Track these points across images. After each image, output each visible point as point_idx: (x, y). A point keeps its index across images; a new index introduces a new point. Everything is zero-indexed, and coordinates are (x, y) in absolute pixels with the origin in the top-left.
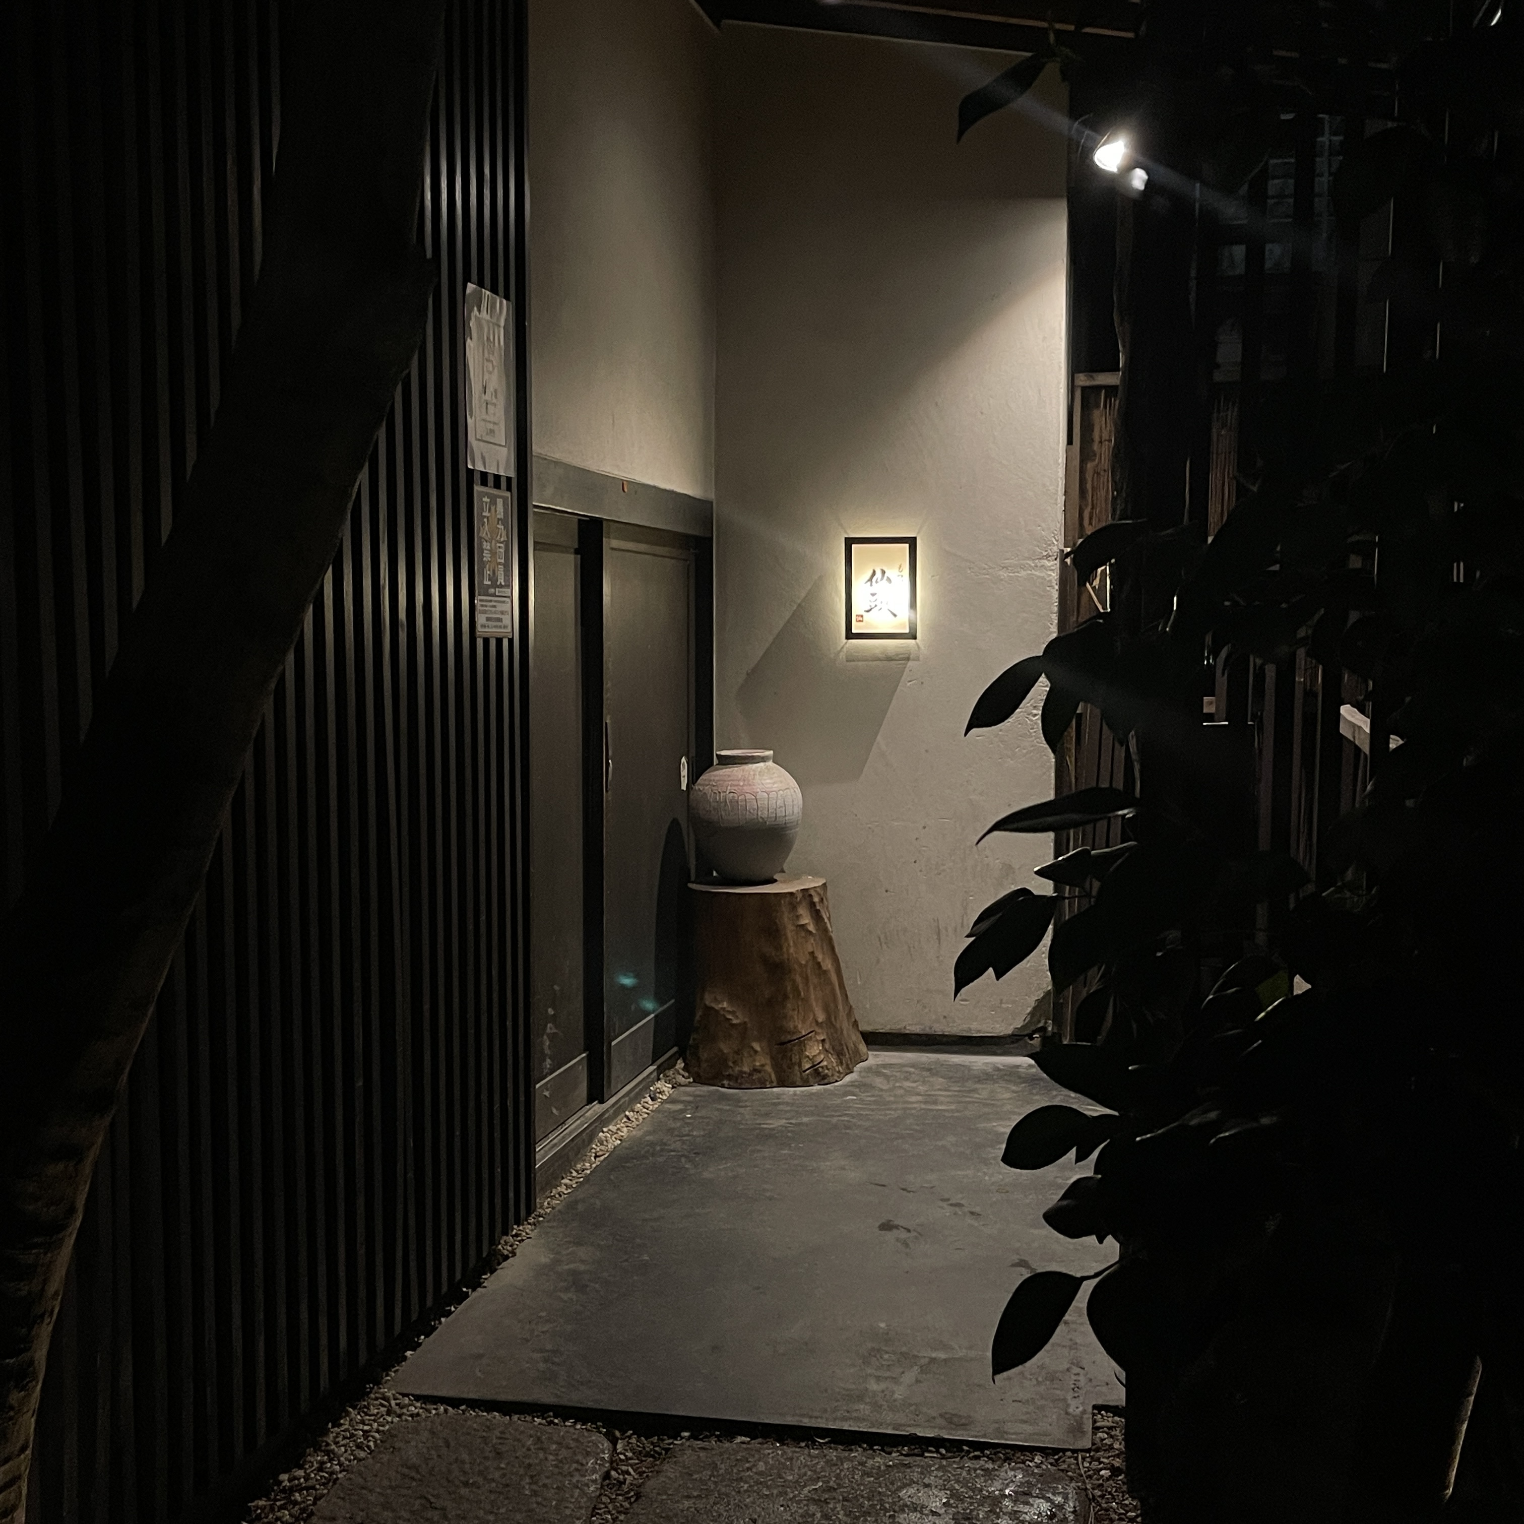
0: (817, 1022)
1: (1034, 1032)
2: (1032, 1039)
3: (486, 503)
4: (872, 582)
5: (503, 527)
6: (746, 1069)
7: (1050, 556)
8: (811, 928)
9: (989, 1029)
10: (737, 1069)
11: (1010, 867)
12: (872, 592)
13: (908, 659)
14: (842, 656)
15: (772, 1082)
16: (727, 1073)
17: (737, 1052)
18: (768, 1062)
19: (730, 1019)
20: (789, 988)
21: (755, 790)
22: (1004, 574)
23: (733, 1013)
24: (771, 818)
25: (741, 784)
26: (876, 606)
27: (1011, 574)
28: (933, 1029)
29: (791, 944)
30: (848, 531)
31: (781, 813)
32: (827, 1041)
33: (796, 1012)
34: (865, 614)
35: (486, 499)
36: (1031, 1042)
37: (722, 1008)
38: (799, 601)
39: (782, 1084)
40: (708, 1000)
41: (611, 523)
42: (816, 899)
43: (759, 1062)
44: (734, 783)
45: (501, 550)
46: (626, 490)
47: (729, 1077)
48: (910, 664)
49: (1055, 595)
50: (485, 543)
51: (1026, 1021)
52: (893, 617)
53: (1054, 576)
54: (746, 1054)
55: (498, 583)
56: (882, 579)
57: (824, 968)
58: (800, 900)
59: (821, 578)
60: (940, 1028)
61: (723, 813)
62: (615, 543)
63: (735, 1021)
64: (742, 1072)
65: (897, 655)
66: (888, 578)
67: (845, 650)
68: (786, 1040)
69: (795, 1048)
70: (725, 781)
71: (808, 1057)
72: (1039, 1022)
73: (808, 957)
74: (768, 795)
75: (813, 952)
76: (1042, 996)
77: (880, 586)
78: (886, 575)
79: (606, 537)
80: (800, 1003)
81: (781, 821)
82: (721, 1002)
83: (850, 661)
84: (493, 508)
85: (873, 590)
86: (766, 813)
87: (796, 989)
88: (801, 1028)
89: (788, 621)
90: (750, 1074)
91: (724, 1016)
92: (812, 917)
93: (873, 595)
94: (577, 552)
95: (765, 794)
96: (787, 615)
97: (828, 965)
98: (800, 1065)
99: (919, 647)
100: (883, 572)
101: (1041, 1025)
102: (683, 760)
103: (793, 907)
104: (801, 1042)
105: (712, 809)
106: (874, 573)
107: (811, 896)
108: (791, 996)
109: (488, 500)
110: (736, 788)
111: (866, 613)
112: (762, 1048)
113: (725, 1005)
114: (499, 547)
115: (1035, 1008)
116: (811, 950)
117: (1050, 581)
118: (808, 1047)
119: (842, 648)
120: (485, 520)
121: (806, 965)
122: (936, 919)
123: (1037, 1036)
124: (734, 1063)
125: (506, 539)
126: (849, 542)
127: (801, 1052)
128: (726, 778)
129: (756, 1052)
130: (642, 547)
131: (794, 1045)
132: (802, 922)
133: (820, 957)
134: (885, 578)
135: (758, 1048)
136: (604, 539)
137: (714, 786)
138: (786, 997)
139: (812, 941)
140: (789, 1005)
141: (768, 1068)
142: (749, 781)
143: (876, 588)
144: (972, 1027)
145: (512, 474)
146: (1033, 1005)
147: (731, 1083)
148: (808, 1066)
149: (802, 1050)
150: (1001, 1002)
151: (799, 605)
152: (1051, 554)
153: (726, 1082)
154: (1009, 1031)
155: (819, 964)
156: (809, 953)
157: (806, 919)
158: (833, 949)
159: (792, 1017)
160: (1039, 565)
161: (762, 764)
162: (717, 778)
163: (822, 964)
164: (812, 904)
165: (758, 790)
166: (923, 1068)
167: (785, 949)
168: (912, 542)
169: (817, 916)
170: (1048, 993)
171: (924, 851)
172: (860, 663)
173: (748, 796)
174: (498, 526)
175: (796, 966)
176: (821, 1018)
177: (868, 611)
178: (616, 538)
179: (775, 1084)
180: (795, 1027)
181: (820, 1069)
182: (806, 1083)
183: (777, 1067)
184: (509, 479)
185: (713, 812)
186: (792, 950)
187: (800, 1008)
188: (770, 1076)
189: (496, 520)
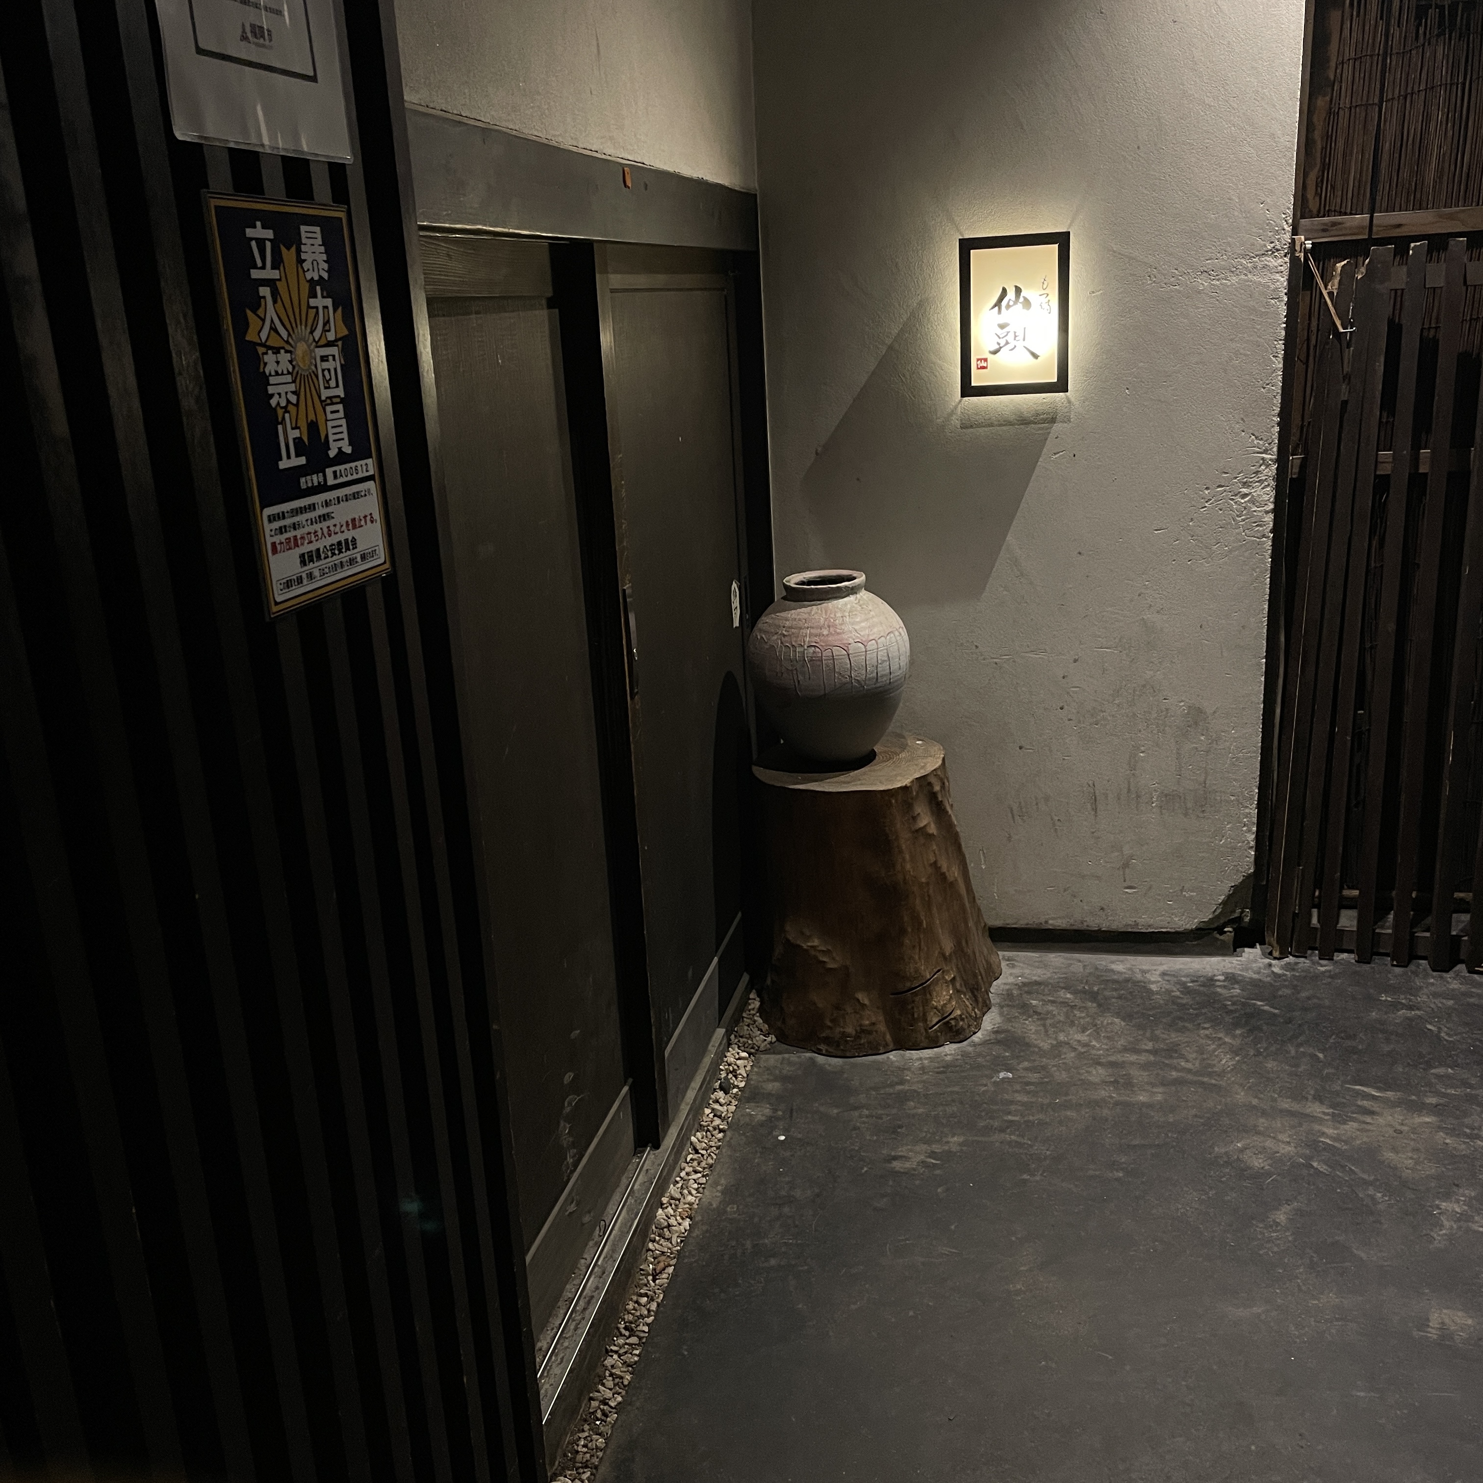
0: (944, 955)
1: (1225, 925)
2: (1222, 933)
3: (261, 242)
4: (1000, 309)
5: (329, 302)
6: (850, 1030)
7: (1278, 250)
8: (933, 829)
9: (1165, 924)
10: (838, 1030)
11: (1200, 711)
12: (1001, 322)
13: (1053, 420)
14: (955, 421)
15: (887, 1045)
16: (824, 1035)
17: (837, 1007)
18: (881, 1018)
19: (824, 962)
20: (906, 919)
21: (845, 642)
22: (1203, 283)
23: (827, 952)
24: (870, 679)
25: (825, 632)
26: (1007, 343)
27: (1214, 282)
28: (1085, 924)
29: (907, 857)
30: (962, 228)
31: (883, 669)
32: (958, 979)
33: (917, 950)
34: (990, 357)
35: (258, 232)
36: (1222, 937)
37: (812, 947)
38: (888, 341)
39: (901, 1045)
40: (791, 933)
41: (608, 245)
42: (937, 788)
43: (868, 1019)
44: (813, 631)
45: (330, 365)
46: (629, 184)
47: (827, 1040)
48: (1057, 427)
49: (1283, 310)
50: (270, 358)
51: (1216, 913)
52: (1031, 357)
53: (1282, 281)
54: (849, 1010)
55: (332, 453)
56: (1016, 303)
57: (951, 879)
58: (917, 793)
59: (920, 304)
60: (1094, 922)
61: (801, 678)
62: (616, 280)
63: (831, 965)
64: (844, 1035)
65: (1038, 415)
66: (1025, 298)
67: (959, 409)
68: (906, 989)
69: (917, 999)
70: (801, 628)
71: (936, 1008)
72: (1234, 912)
73: (930, 870)
74: (865, 646)
75: (935, 863)
76: (1241, 880)
77: (1014, 314)
78: (1022, 294)
79: (600, 273)
80: (922, 936)
81: (883, 680)
82: (808, 938)
83: (967, 428)
84: (289, 255)
85: (1002, 319)
86: (864, 672)
87: (916, 920)
88: (925, 970)
89: (873, 373)
90: (857, 1037)
91: (816, 957)
92: (933, 813)
93: (1002, 326)
94: (551, 304)
95: (860, 645)
96: (872, 364)
97: (954, 873)
98: (925, 1020)
99: (1069, 402)
100: (1018, 290)
101: (1236, 915)
102: (734, 585)
103: (908, 806)
104: (926, 990)
105: (783, 670)
106: (1004, 291)
107: (930, 784)
108: (910, 930)
109: (269, 234)
110: (817, 639)
111: (992, 356)
112: (870, 1000)
113: (816, 942)
114: (324, 359)
115: (1229, 897)
116: (932, 859)
117: (1276, 290)
118: (934, 994)
119: (956, 407)
120: (265, 291)
121: (928, 884)
122: (1091, 783)
123: (1230, 929)
124: (832, 1021)
125: (344, 332)
126: (967, 246)
127: (926, 1002)
128: (801, 624)
129: (863, 1006)
130: (661, 279)
131: (916, 994)
132: (922, 823)
133: (944, 865)
134: (1021, 299)
135: (866, 1002)
136: (598, 276)
137: (784, 636)
138: (903, 931)
139: (935, 847)
140: (907, 941)
141: (882, 1027)
142: (835, 626)
143: (1006, 315)
144: (1139, 920)
145: (345, 154)
146: (1227, 892)
147: (830, 1050)
148: (935, 1020)
149: (927, 1000)
150: (1182, 891)
151: (890, 348)
152: (1278, 247)
153: (823, 1047)
154: (1192, 925)
155: (943, 874)
156: (931, 865)
157: (925, 819)
158: (959, 847)
159: (911, 958)
160: (1260, 265)
161: (852, 598)
162: (788, 624)
163: (947, 874)
164: (933, 796)
165: (851, 641)
166: (1084, 992)
167: (898, 867)
168: (1062, 240)
169: (938, 809)
170: (1249, 877)
171: (1076, 692)
172: (981, 430)
173: (837, 651)
174: (313, 302)
175: (915, 889)
176: (948, 946)
177: (995, 352)
178: (615, 272)
179: (891, 1046)
180: (917, 970)
181: (953, 1023)
182: (934, 1043)
183: (894, 1024)
184: (337, 170)
185: (785, 675)
186: (908, 866)
187: (922, 943)
188: (884, 1037)
189: (305, 288)
